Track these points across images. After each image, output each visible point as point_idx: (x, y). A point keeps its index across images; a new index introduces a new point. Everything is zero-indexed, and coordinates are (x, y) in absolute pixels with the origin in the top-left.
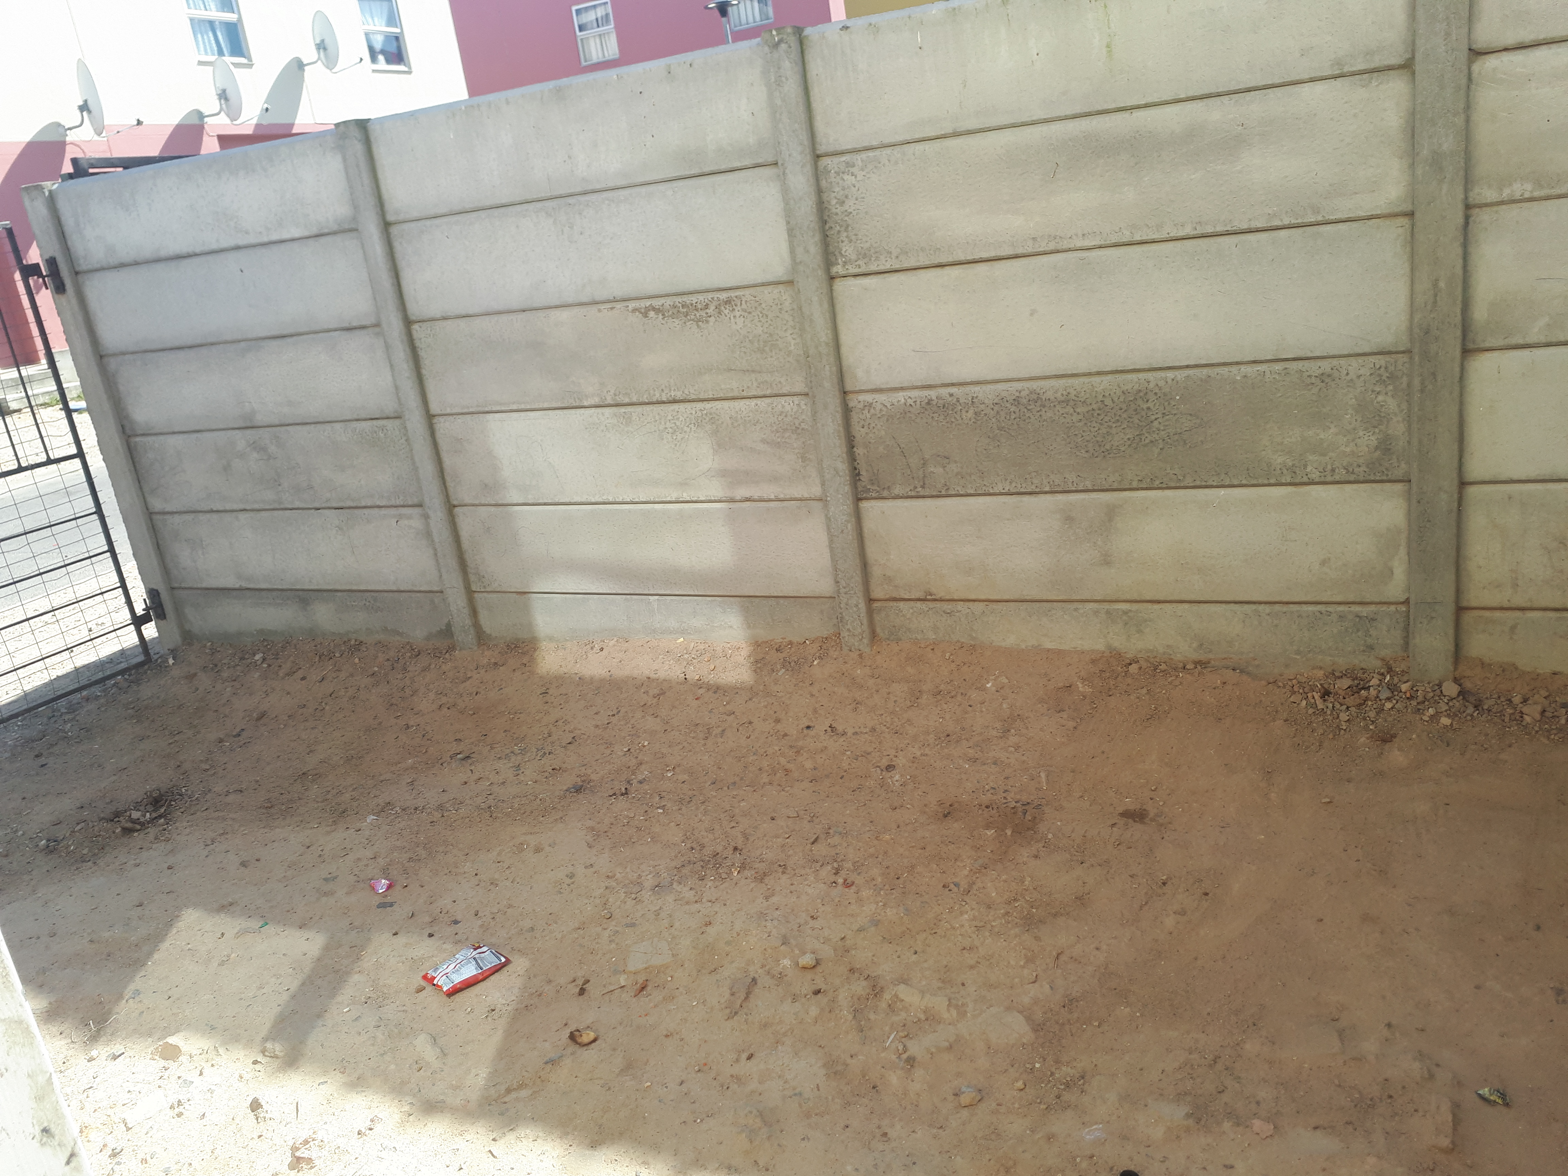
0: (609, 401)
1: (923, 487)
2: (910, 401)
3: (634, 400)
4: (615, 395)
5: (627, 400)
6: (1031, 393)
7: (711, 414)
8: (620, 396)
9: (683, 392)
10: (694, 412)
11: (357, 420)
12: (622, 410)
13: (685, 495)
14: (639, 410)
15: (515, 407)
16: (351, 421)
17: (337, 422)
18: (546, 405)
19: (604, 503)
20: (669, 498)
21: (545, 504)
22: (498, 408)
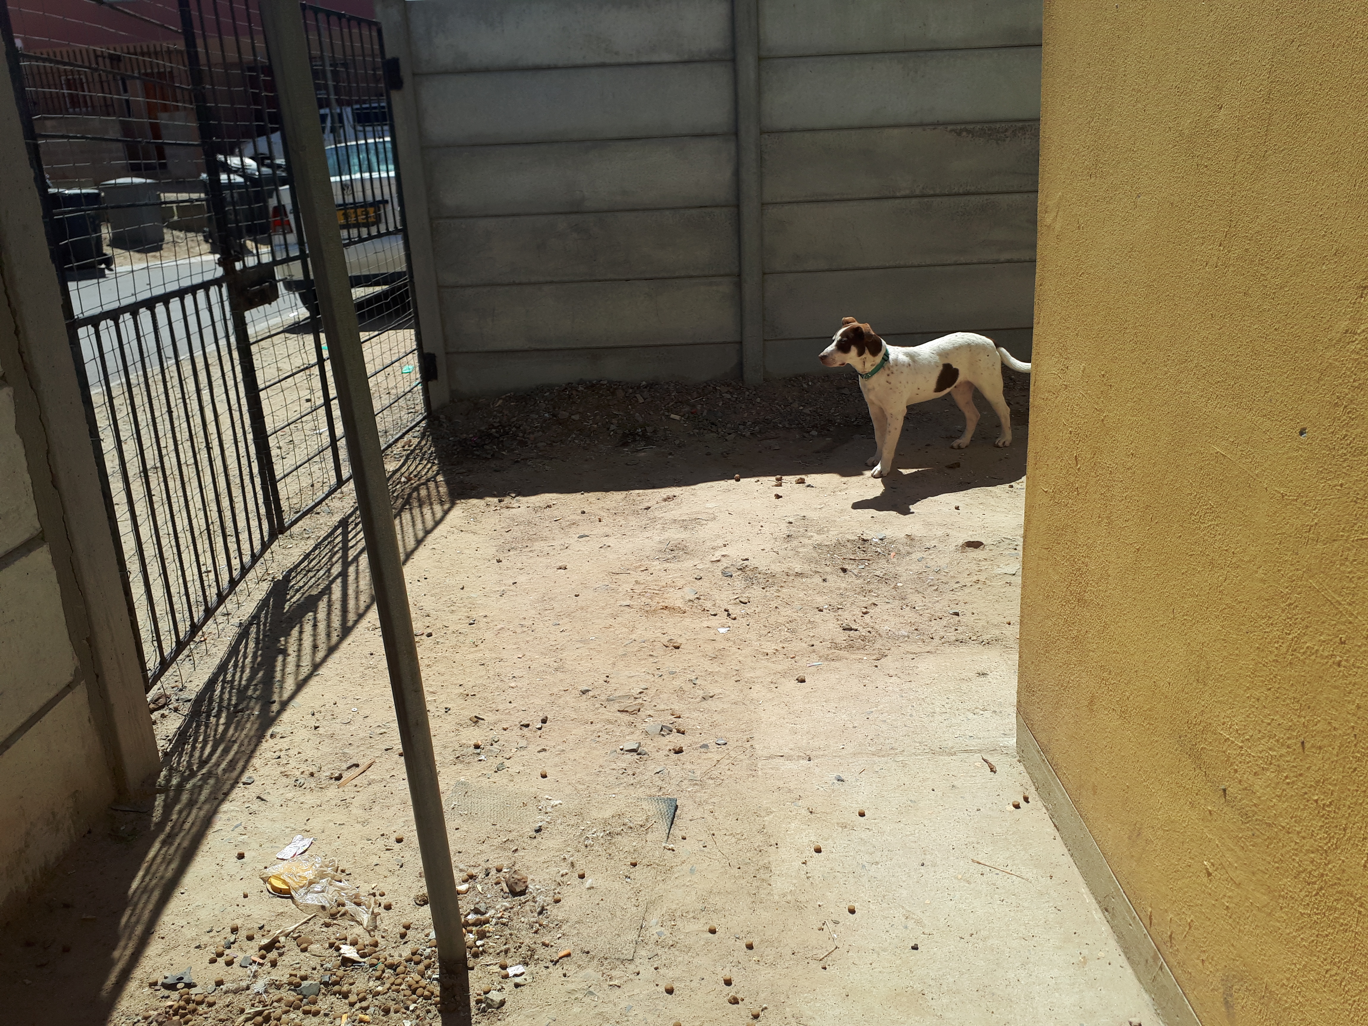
0: (918, 192)
3: (938, 192)
4: (923, 188)
7: (993, 202)
8: (927, 189)
9: (976, 187)
10: (981, 201)
11: (686, 208)
12: (926, 200)
13: (962, 258)
14: (939, 199)
15: (838, 197)
16: (681, 208)
17: (667, 209)
18: (865, 196)
19: (896, 267)
20: (948, 262)
21: (846, 270)
22: (824, 198)
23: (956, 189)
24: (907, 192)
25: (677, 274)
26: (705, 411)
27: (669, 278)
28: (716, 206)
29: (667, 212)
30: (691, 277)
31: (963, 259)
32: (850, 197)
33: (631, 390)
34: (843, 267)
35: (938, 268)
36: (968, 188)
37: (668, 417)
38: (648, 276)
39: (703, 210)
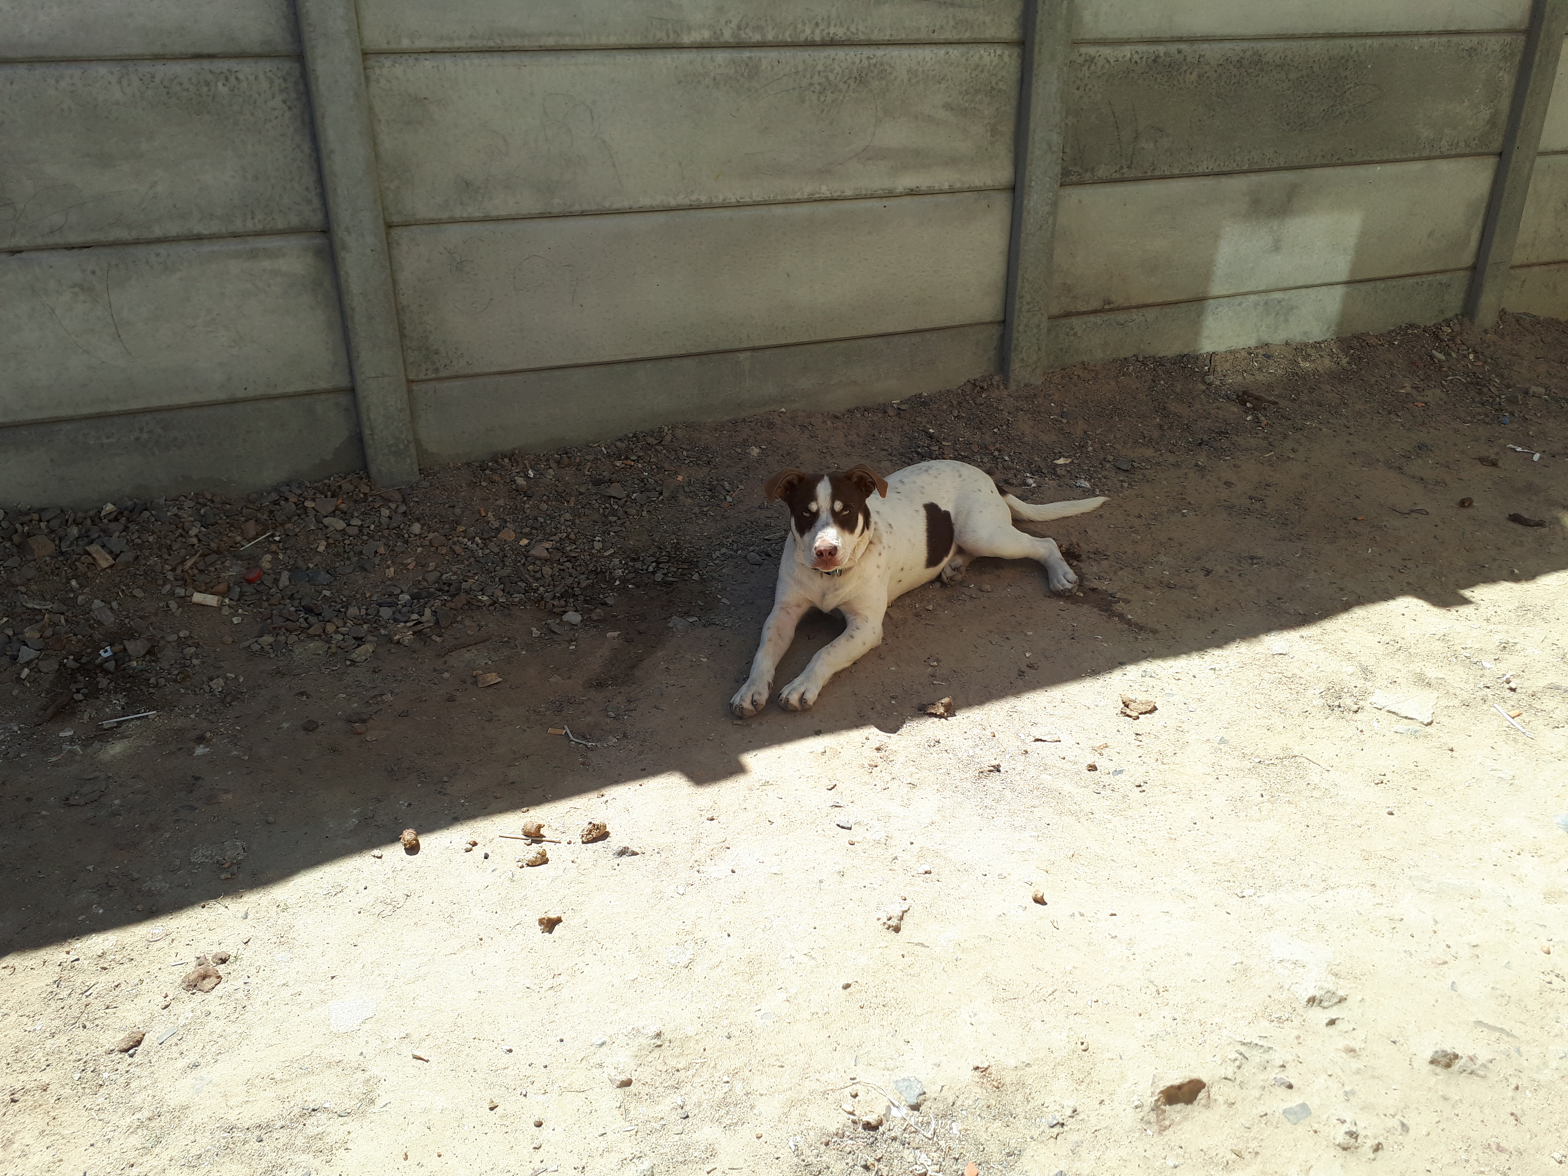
0: (727, 36)
1: (1129, 167)
2: (1136, 57)
3: (770, 37)
4: (739, 28)
5: (757, 37)
6: (1254, 55)
7: (882, 64)
8: (748, 31)
9: (848, 29)
10: (858, 61)
11: (157, 58)
12: (746, 54)
13: (824, 188)
14: (773, 54)
15: (550, 42)
16: (142, 58)
17: (100, 60)
18: (612, 40)
19: (690, 208)
20: (798, 195)
21: (583, 214)
22: (517, 42)
23: (808, 31)
24: (705, 35)
25: (158, 232)
26: (285, 575)
27: (137, 242)
28: (242, 56)
29: (102, 70)
30: (198, 238)
31: (825, 190)
32: (578, 42)
33: (74, 531)
34: (577, 208)
35: (779, 210)
36: (832, 30)
37: (185, 602)
38: (73, 238)
39: (206, 64)
